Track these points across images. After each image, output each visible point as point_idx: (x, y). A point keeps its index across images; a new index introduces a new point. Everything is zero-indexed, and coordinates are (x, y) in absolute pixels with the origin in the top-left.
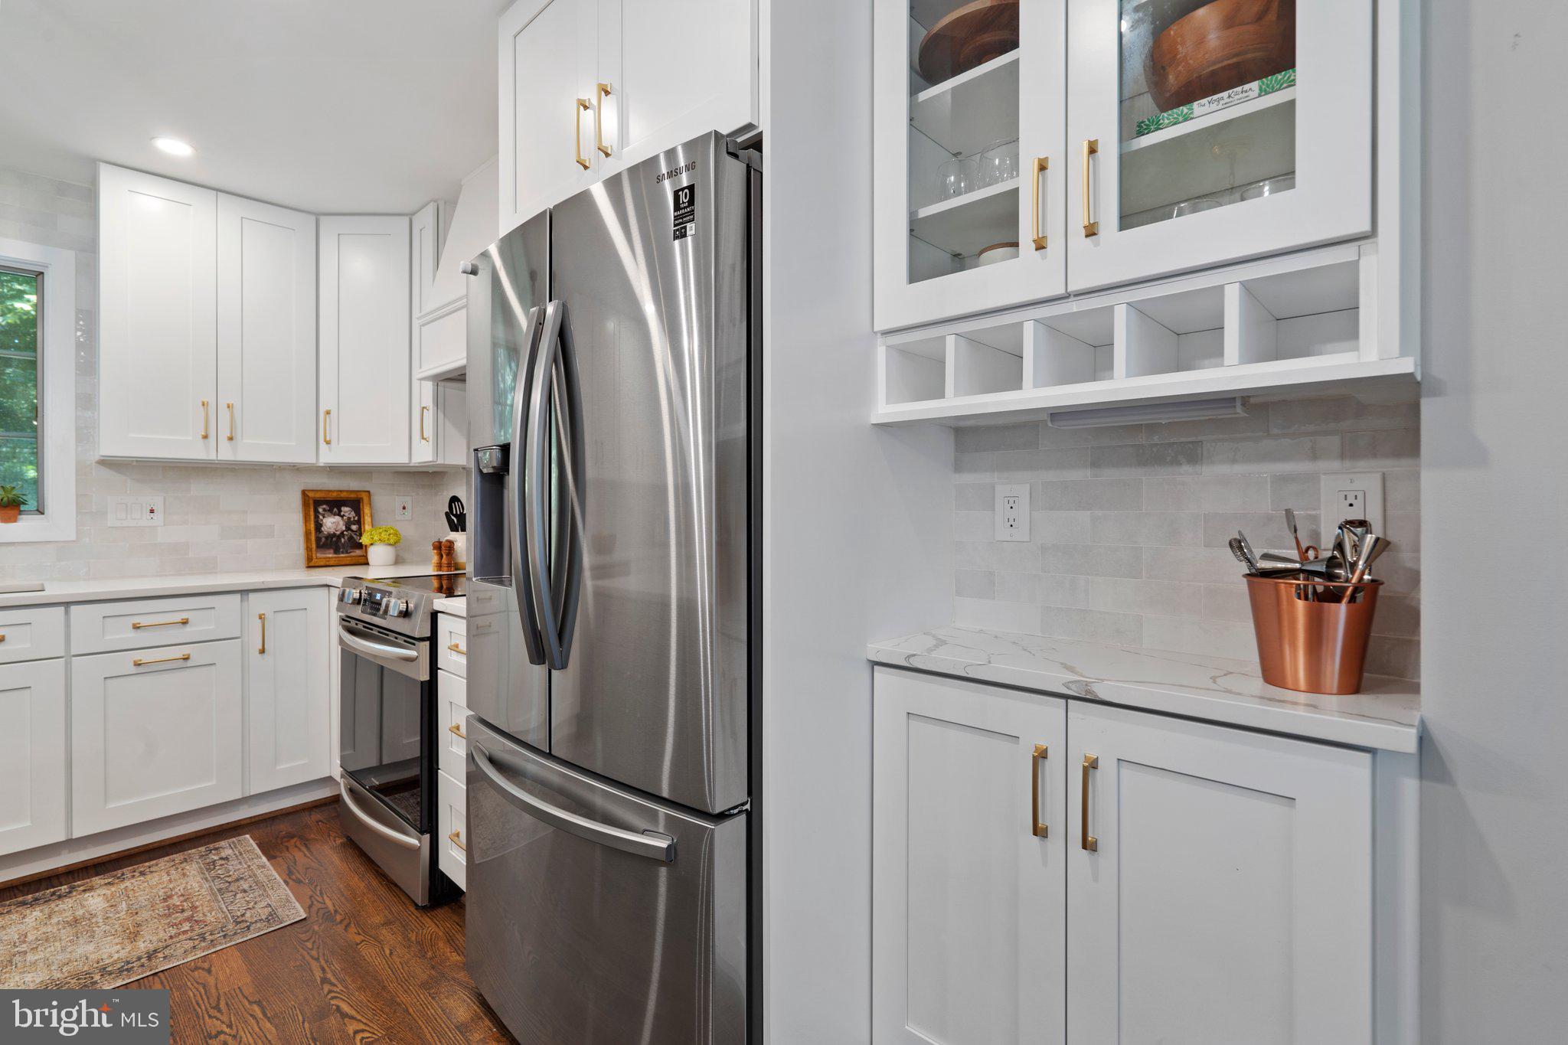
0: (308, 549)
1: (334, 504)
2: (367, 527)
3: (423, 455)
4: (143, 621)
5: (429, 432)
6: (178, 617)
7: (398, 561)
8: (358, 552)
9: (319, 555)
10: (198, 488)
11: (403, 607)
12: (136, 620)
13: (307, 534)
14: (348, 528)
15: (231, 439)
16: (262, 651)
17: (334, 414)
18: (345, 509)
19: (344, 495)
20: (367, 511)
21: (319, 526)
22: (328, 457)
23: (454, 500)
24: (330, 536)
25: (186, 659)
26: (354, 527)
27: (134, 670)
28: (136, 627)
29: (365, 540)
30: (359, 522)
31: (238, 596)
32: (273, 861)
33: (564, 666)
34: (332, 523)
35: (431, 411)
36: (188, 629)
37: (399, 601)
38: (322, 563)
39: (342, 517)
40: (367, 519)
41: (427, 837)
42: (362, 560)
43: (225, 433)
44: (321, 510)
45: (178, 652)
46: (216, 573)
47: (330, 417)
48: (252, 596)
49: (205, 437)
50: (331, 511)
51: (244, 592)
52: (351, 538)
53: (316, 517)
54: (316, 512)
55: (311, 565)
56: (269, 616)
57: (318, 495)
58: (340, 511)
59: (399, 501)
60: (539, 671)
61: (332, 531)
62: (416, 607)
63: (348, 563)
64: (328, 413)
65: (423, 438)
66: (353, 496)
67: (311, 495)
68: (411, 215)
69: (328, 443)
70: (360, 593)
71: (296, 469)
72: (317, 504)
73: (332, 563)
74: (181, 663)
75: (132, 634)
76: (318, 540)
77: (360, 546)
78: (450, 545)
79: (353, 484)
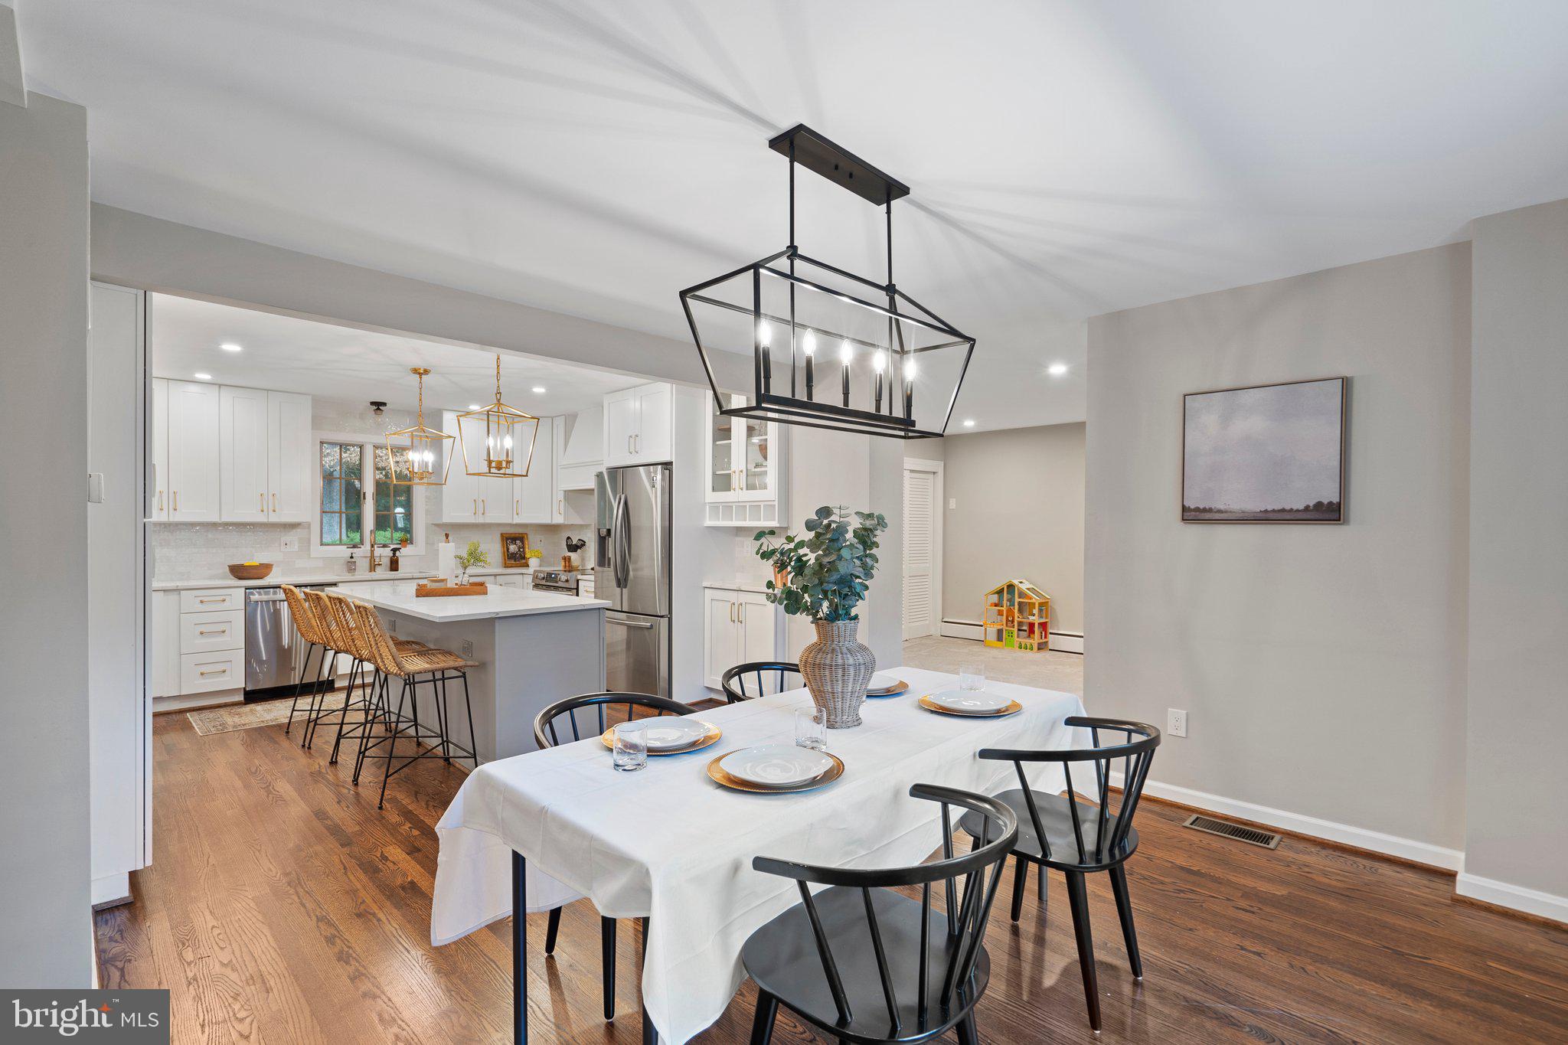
0: (504, 558)
1: (513, 539)
2: (528, 549)
3: (559, 519)
5: (562, 511)
7: (540, 565)
8: (524, 561)
9: (508, 561)
11: (565, 579)
13: (503, 552)
14: (520, 550)
15: (483, 514)
17: (520, 502)
18: (518, 542)
19: (518, 536)
20: (527, 542)
21: (508, 549)
22: (517, 520)
23: (569, 538)
24: (512, 554)
26: (522, 550)
29: (527, 556)
30: (523, 548)
31: (493, 577)
33: (625, 587)
34: (513, 548)
35: (561, 504)
37: (564, 577)
38: (509, 566)
39: (517, 545)
40: (527, 546)
42: (525, 565)
43: (481, 512)
48: (498, 577)
49: (475, 513)
50: (512, 542)
51: (495, 575)
52: (520, 554)
53: (507, 545)
54: (507, 543)
55: (506, 566)
57: (507, 536)
58: (516, 542)
59: (542, 540)
60: (619, 590)
61: (513, 551)
62: (571, 578)
64: (518, 502)
65: (557, 513)
66: (521, 536)
67: (504, 535)
68: (553, 417)
69: (517, 514)
70: (544, 575)
71: (500, 525)
73: (518, 565)
76: (508, 555)
77: (524, 558)
78: (569, 558)
79: (521, 531)
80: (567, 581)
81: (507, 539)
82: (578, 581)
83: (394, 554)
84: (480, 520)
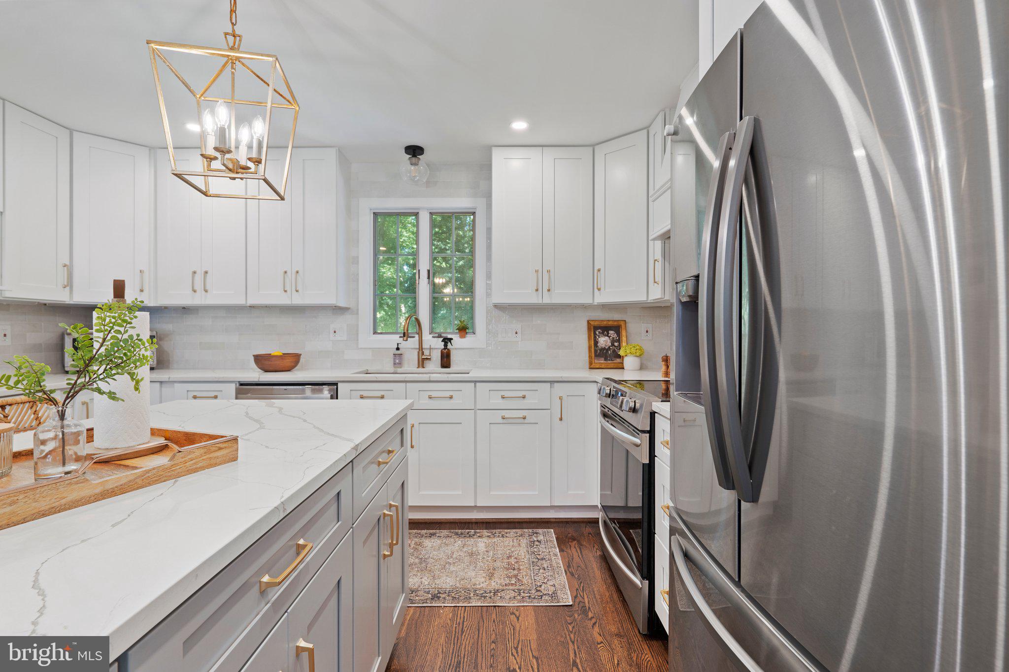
0: (590, 357)
1: (605, 329)
2: (624, 344)
3: (656, 294)
4: (506, 394)
5: (659, 278)
6: (521, 394)
7: (642, 367)
8: (618, 360)
9: (596, 361)
10: (538, 320)
11: (632, 405)
12: (503, 393)
13: (590, 348)
14: (613, 345)
15: (549, 290)
16: (561, 419)
17: (602, 271)
18: (611, 332)
19: (610, 323)
20: (624, 333)
21: (596, 343)
22: (600, 299)
24: (603, 349)
25: (524, 418)
26: (616, 344)
27: (501, 421)
28: (503, 397)
30: (619, 341)
31: (549, 384)
32: (562, 553)
33: (754, 498)
34: (604, 341)
35: (660, 262)
36: (525, 401)
37: (630, 400)
38: (597, 367)
39: (609, 337)
40: (624, 339)
41: (647, 582)
42: (620, 366)
43: (546, 287)
44: (597, 333)
45: (521, 414)
46: (544, 369)
47: (600, 273)
48: (556, 384)
49: (537, 290)
50: (603, 333)
51: (552, 382)
52: (614, 351)
53: (595, 337)
54: (595, 334)
55: (591, 367)
56: (565, 398)
57: (596, 324)
58: (608, 333)
59: (643, 327)
60: (727, 497)
61: (603, 346)
62: (641, 406)
63: (612, 367)
64: (599, 270)
65: (655, 282)
66: (615, 323)
67: (592, 323)
68: (647, 128)
69: (599, 290)
70: (610, 390)
71: (584, 307)
72: (596, 329)
73: (603, 367)
74: (522, 421)
75: (501, 401)
76: (596, 351)
77: (619, 357)
79: (616, 316)
80: (634, 410)
81: (596, 328)
82: (653, 415)
83: (446, 345)
84: (547, 300)
